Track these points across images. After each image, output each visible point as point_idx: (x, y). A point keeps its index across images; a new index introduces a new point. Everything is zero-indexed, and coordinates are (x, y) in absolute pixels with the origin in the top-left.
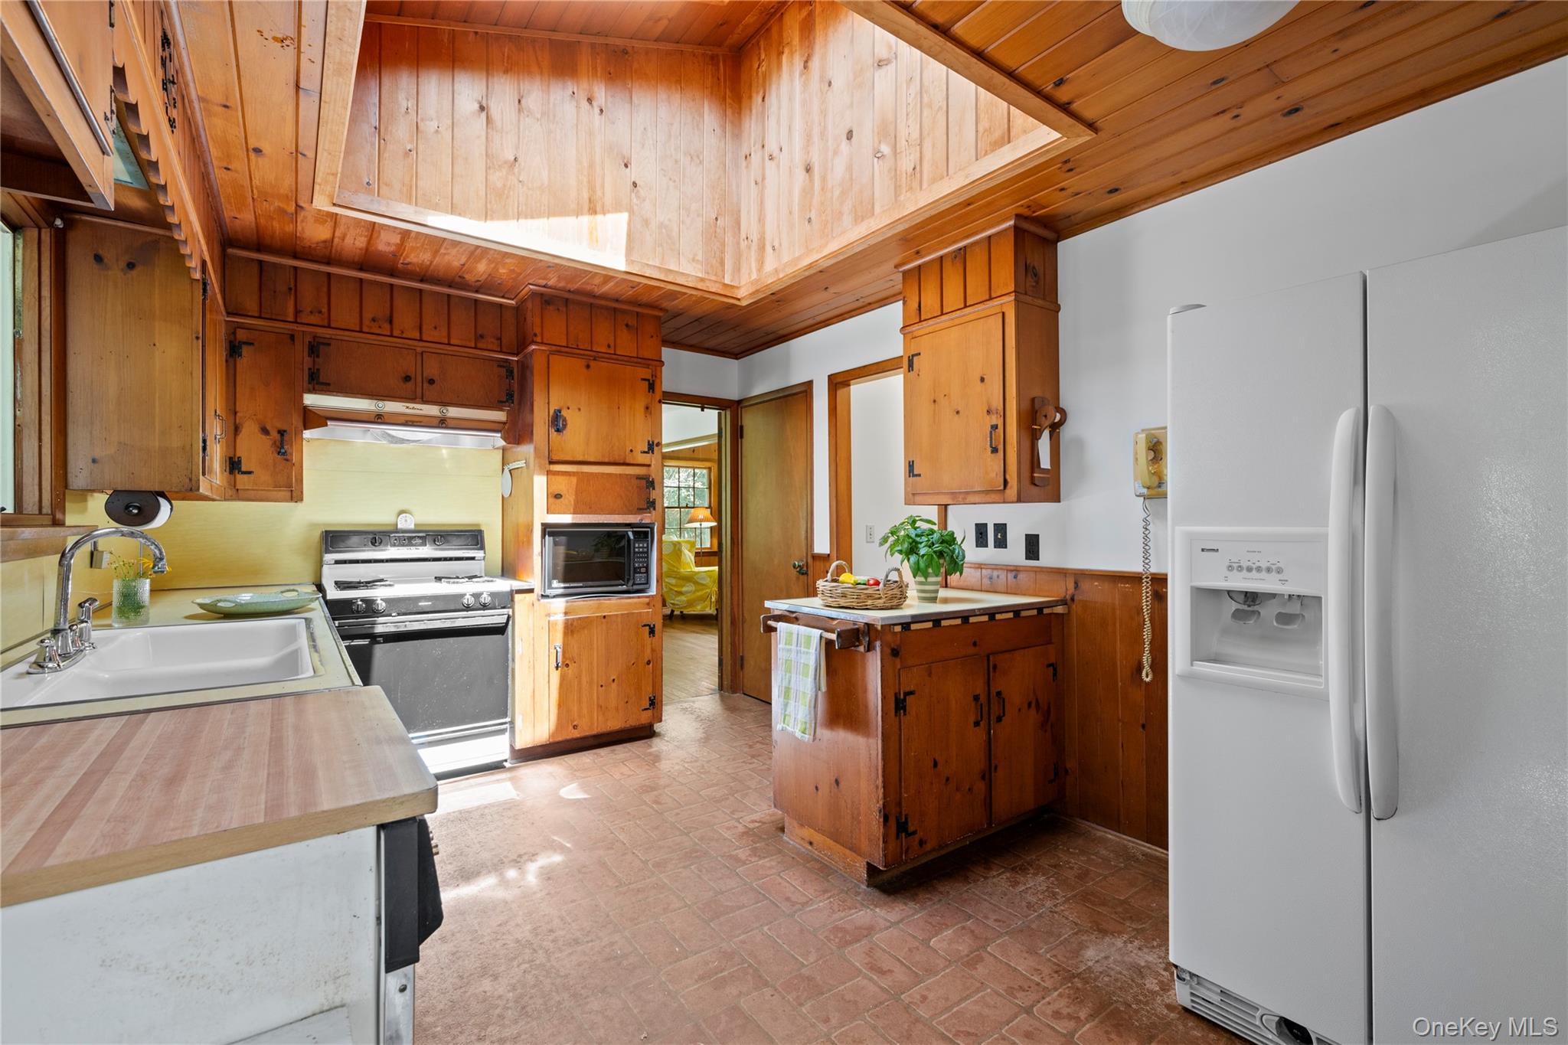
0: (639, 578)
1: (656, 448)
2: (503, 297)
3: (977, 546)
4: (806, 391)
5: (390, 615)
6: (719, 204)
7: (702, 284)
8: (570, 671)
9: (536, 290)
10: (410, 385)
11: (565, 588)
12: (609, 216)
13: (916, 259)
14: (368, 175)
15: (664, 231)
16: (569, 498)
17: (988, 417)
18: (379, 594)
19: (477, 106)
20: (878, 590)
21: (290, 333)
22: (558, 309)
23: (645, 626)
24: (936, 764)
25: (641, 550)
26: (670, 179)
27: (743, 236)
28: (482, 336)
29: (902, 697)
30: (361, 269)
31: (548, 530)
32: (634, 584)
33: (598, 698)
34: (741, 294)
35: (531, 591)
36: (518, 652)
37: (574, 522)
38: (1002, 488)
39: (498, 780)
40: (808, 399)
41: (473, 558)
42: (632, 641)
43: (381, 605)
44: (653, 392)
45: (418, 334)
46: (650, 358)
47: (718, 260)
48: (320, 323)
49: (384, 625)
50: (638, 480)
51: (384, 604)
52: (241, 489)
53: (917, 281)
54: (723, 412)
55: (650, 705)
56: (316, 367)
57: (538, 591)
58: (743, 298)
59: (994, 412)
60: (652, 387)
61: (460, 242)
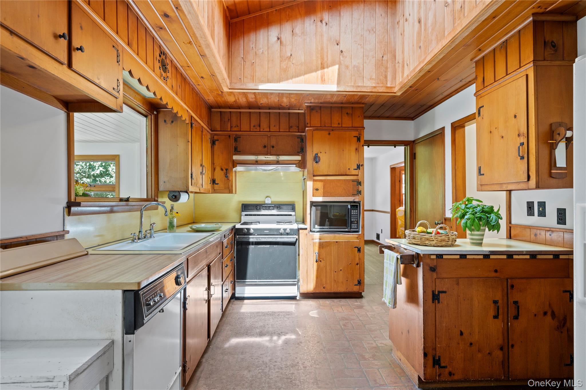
0: (354, 226)
1: (361, 167)
2: (299, 110)
3: (528, 215)
4: (441, 133)
5: (255, 235)
6: (384, 50)
7: (375, 89)
8: (322, 264)
9: (307, 105)
10: (266, 149)
11: (320, 228)
12: (330, 68)
13: (481, 53)
14: (240, 76)
15: (355, 69)
16: (321, 191)
17: (519, 139)
18: (252, 227)
19: (276, 39)
20: (432, 236)
21: (229, 135)
22: (317, 111)
23: (355, 247)
24: (462, 334)
25: (354, 213)
26: (359, 44)
27: (397, 62)
28: (291, 127)
29: (437, 293)
30: (250, 109)
31: (313, 204)
32: (351, 228)
33: (334, 277)
34: (396, 90)
35: (306, 229)
36: (301, 253)
37: (323, 201)
38: (526, 180)
39: (291, 303)
40: (443, 137)
41: (291, 215)
42: (349, 254)
43: (252, 231)
44: (360, 142)
45: (269, 129)
46: (358, 126)
47: (384, 76)
48: (238, 130)
49: (252, 238)
50: (353, 182)
51: (253, 231)
52: (216, 190)
53: (482, 65)
54: (406, 147)
55: (358, 283)
56: (237, 146)
57: (309, 229)
58: (397, 92)
59: (522, 135)
60: (359, 139)
61: (273, 93)
